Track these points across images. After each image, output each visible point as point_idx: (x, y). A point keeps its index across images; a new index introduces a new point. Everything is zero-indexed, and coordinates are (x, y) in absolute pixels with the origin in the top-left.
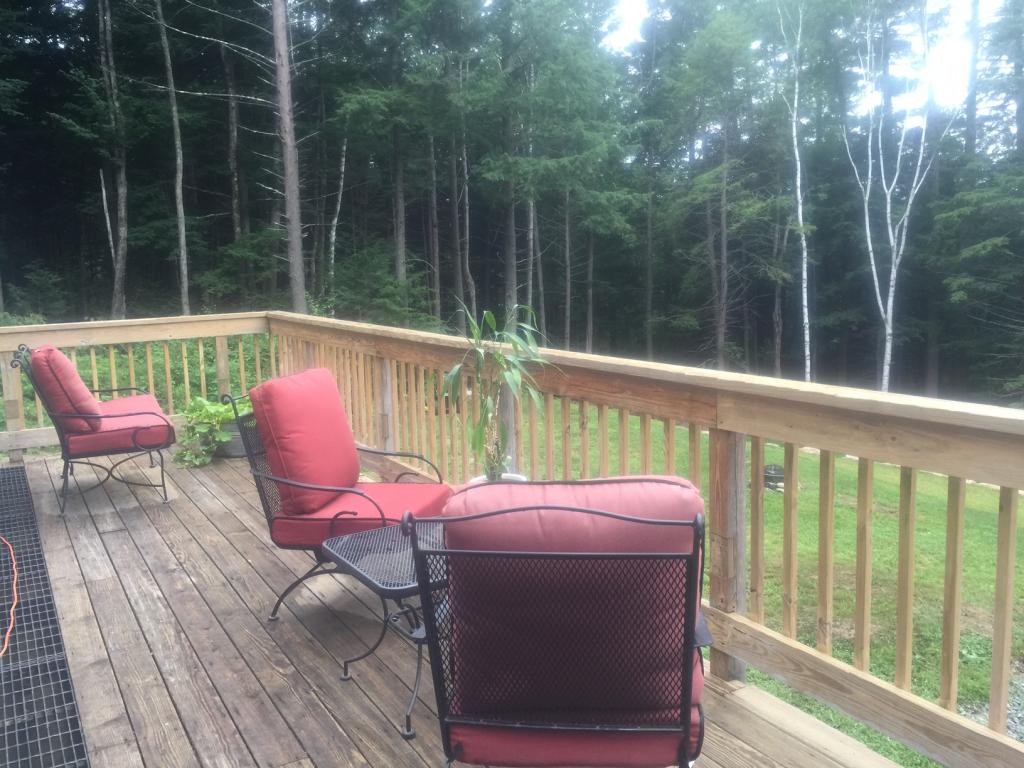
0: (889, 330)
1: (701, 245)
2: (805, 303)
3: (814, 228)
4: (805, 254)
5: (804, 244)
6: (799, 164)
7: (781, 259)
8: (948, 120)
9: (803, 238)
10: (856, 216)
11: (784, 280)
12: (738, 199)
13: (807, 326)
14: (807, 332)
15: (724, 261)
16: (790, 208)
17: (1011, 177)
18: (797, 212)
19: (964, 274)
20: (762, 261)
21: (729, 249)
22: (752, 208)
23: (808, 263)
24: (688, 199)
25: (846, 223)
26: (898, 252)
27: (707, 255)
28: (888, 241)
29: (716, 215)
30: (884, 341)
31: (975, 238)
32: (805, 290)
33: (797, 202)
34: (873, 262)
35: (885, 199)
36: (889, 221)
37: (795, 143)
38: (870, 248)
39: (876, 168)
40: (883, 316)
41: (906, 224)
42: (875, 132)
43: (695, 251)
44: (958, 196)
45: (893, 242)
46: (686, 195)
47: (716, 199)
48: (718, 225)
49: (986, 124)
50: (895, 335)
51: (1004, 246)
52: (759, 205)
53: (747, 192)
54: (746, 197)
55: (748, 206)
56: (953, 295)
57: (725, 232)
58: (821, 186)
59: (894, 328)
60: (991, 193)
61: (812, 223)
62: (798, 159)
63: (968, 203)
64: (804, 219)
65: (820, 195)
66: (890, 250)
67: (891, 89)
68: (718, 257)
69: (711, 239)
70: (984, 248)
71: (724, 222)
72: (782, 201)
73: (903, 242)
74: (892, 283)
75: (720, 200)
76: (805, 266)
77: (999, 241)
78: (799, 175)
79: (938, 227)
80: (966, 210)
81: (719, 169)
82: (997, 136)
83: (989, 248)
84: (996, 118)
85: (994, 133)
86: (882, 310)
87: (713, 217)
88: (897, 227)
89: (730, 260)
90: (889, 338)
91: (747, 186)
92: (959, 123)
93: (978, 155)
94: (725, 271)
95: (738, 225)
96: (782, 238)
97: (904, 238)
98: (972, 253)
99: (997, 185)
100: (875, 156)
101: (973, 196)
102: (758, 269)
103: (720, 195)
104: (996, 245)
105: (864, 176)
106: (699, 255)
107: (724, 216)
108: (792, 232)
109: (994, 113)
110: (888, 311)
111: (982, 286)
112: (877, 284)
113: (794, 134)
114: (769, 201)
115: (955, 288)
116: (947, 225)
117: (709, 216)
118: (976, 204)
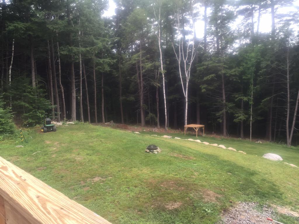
0: (187, 100)
1: (135, 76)
2: (164, 93)
3: (166, 71)
4: (164, 79)
5: (163, 76)
6: (161, 53)
7: (157, 80)
8: (199, 42)
9: (163, 74)
10: (177, 68)
11: (158, 86)
12: (145, 62)
13: (165, 99)
14: (165, 101)
15: (142, 80)
16: (159, 65)
17: (215, 58)
18: (161, 66)
19: (205, 84)
20: (152, 81)
21: (143, 77)
22: (149, 65)
23: (165, 81)
24: (130, 62)
25: (174, 70)
26: (188, 78)
27: (136, 79)
28: (186, 75)
29: (139, 67)
30: (185, 103)
31: (207, 75)
32: (164, 89)
33: (161, 64)
34: (182, 81)
35: (184, 64)
36: (185, 70)
37: (160, 47)
38: (181, 77)
39: (182, 55)
40: (185, 96)
41: (190, 71)
42: (181, 45)
43: (133, 78)
44: (203, 63)
45: (187, 76)
46: (130, 61)
47: (139, 62)
48: (139, 70)
49: (209, 44)
50: (188, 101)
51: (214, 77)
52: (150, 65)
53: (147, 61)
54: (147, 62)
55: (148, 65)
56: (202, 90)
57: (141, 72)
58: (167, 59)
59: (188, 99)
60: (211, 62)
61: (165, 70)
62: (161, 51)
63: (205, 65)
64: (163, 69)
65: (167, 62)
66: (186, 77)
67: (185, 33)
68: (140, 79)
69: (138, 74)
70: (210, 77)
71: (141, 69)
72: (157, 63)
73: (189, 75)
74: (187, 87)
75: (140, 63)
76: (164, 82)
77: (213, 75)
78: (161, 56)
79: (198, 71)
80: (205, 67)
81: (139, 54)
82: (212, 47)
83: (211, 77)
84: (211, 42)
85: (211, 46)
86: (185, 94)
87: (138, 68)
88: (188, 71)
89: (143, 80)
90: (187, 102)
91: (147, 59)
92: (202, 43)
93: (207, 52)
94: (142, 83)
95: (145, 70)
96: (157, 74)
97: (189, 74)
98: (206, 78)
99: (212, 60)
100: (181, 52)
101: (206, 63)
102: (151, 83)
103: (139, 61)
104: (212, 76)
105: (178, 57)
106: (134, 79)
107: (141, 67)
108: (160, 72)
109: (211, 40)
110: (186, 95)
111: (209, 87)
112: (183, 87)
113: (159, 44)
114: (153, 63)
115: (203, 88)
116: (200, 71)
117: (137, 67)
118: (207, 65)
